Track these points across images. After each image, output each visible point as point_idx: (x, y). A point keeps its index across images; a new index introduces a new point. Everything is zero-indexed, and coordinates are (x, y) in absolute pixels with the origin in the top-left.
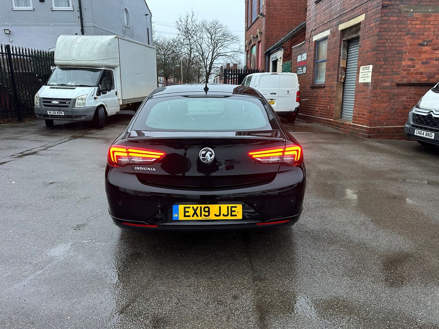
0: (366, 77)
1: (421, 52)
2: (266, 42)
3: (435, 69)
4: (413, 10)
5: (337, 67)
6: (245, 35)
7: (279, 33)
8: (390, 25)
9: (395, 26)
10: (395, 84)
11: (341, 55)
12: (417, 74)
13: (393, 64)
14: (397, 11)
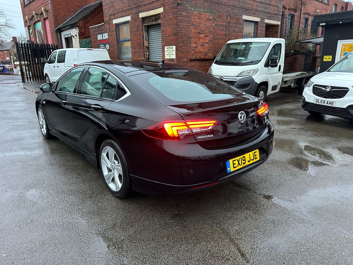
0: (171, 55)
1: (200, 38)
2: (55, 20)
3: (207, 49)
4: (193, 9)
5: (143, 46)
6: (21, 11)
7: (66, 13)
8: (183, 18)
9: (186, 19)
10: (189, 60)
11: (144, 37)
12: (199, 52)
13: (187, 46)
14: (185, 8)
